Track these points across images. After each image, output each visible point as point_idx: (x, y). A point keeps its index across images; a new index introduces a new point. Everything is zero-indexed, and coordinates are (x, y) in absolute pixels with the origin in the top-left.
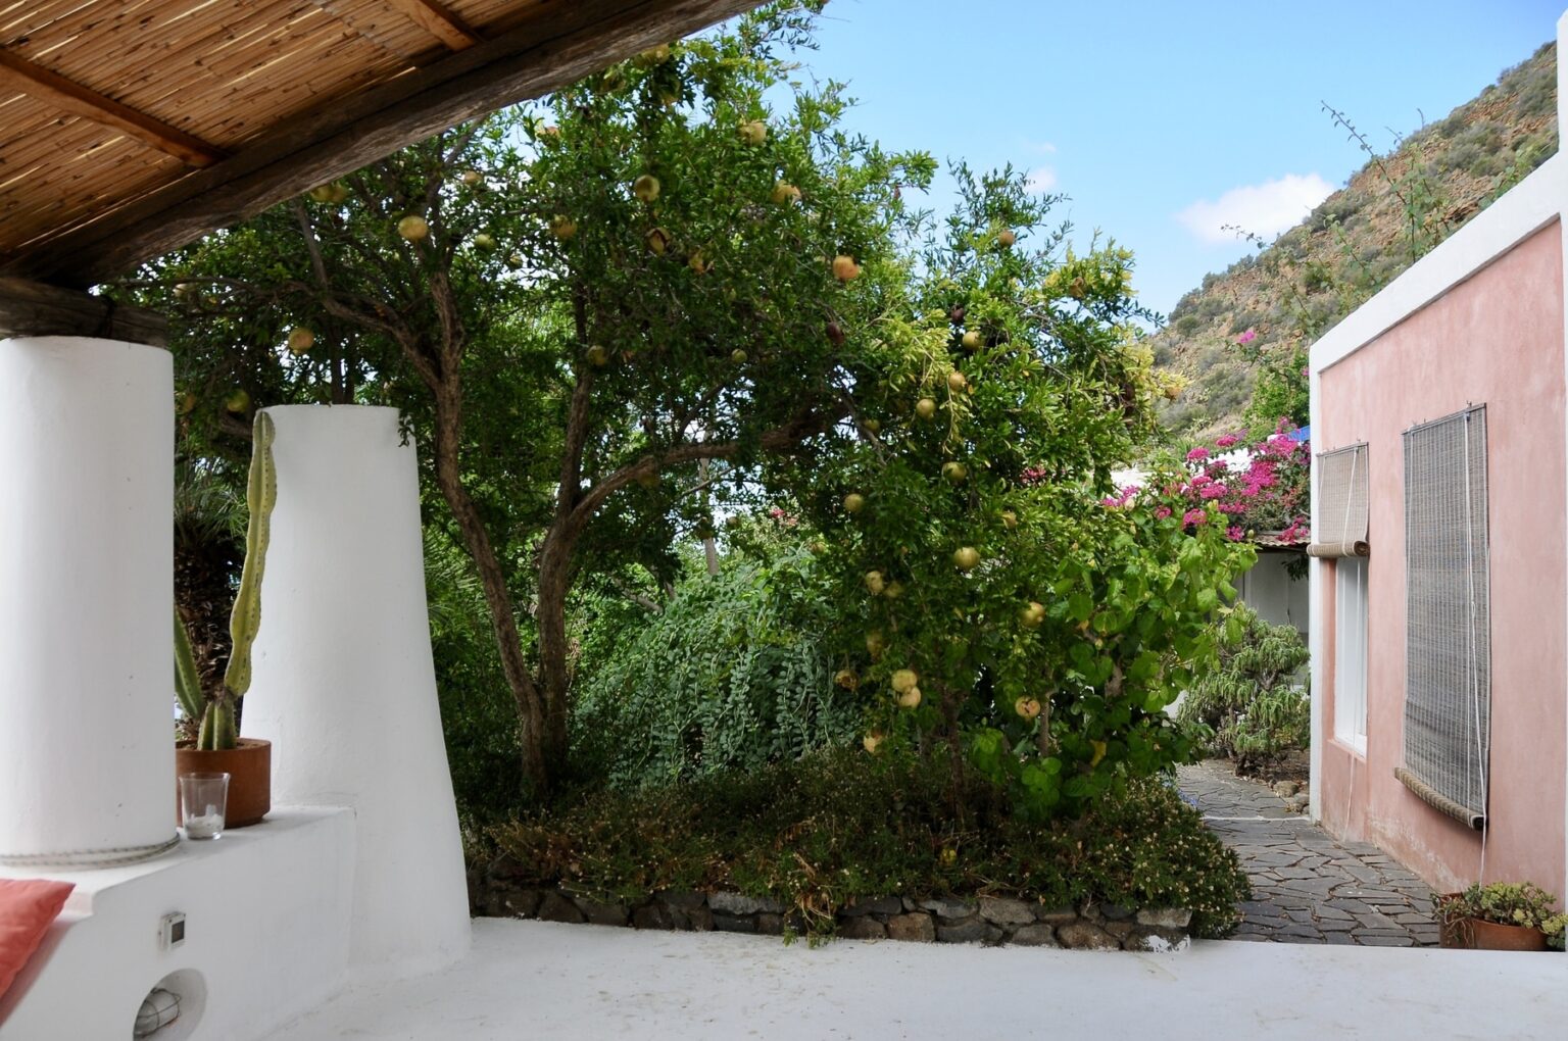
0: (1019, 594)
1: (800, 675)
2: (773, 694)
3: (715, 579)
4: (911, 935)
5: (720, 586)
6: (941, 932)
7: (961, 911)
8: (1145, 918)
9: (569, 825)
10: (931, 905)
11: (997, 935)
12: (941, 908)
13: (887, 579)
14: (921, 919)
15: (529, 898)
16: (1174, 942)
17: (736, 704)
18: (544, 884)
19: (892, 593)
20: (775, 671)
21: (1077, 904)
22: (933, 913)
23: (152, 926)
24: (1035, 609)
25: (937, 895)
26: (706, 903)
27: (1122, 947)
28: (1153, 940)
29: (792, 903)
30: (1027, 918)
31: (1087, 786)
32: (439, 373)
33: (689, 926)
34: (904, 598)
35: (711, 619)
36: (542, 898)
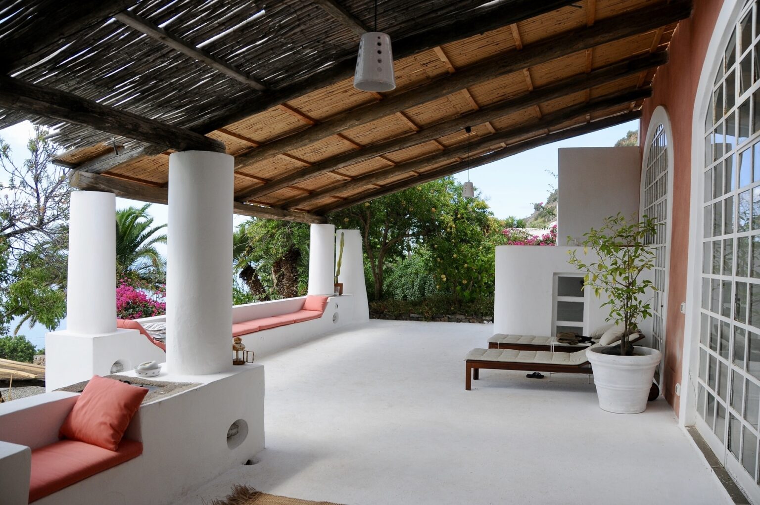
0: (464, 262)
1: (431, 284)
2: (424, 288)
3: (411, 260)
4: (445, 321)
5: (412, 262)
6: (450, 320)
7: (453, 317)
8: (484, 318)
9: (385, 303)
10: (448, 316)
11: (459, 321)
12: (450, 316)
13: (440, 260)
14: (446, 318)
15: (378, 316)
16: (488, 322)
17: (415, 290)
18: (380, 313)
19: (441, 262)
20: (425, 283)
21: (472, 315)
22: (448, 317)
23: (334, 305)
24: (466, 265)
25: (449, 314)
26: (409, 316)
27: (480, 323)
28: (485, 322)
29: (424, 314)
30: (464, 318)
31: (474, 295)
32: (366, 223)
33: (406, 320)
34: (443, 263)
35: (410, 270)
36: (380, 315)
